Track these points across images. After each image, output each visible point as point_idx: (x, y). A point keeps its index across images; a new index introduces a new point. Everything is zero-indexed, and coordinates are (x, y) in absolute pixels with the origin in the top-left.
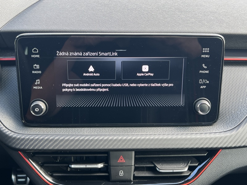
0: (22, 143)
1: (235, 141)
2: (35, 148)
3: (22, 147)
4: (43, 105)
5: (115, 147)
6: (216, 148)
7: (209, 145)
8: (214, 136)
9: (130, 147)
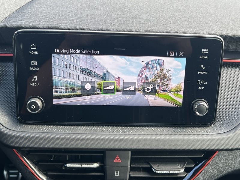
0: (17, 140)
1: (232, 143)
2: (31, 146)
3: (17, 145)
4: (39, 103)
5: (112, 147)
6: (213, 150)
7: (206, 147)
8: (211, 137)
9: (127, 147)
